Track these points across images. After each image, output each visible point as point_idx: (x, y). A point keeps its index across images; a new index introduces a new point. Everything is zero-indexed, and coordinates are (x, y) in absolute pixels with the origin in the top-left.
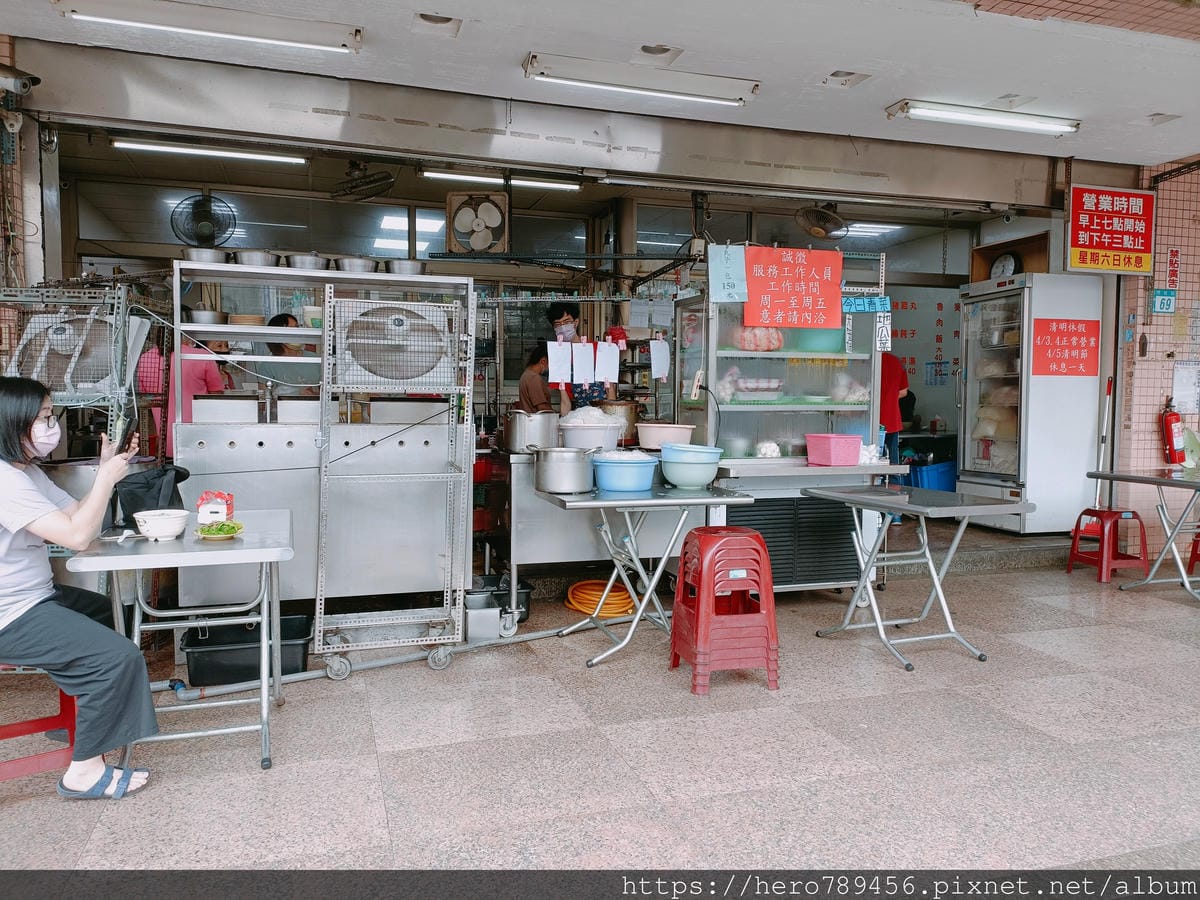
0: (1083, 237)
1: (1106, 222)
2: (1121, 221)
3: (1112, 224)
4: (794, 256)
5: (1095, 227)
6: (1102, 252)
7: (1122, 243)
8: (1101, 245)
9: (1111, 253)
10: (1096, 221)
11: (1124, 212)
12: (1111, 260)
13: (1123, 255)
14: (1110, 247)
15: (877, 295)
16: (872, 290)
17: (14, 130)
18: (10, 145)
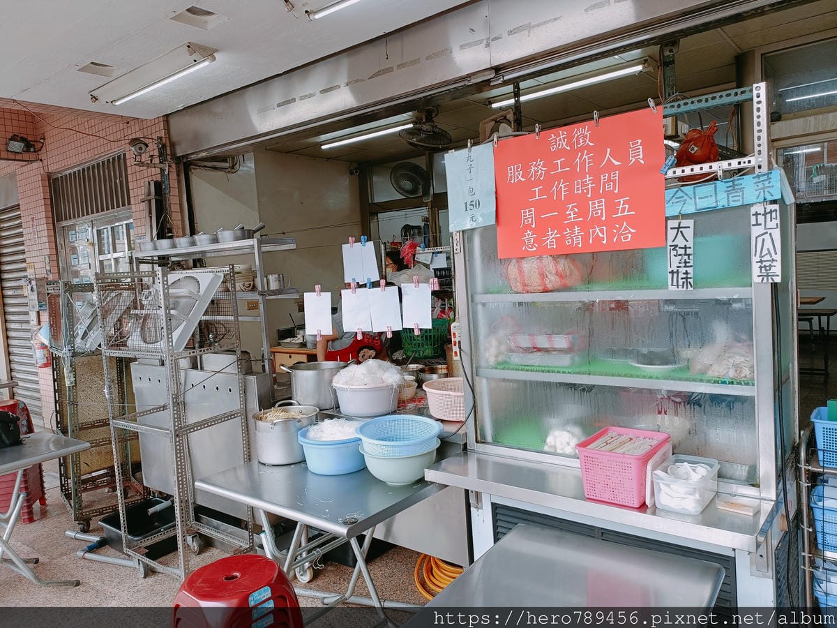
4: (569, 138)
15: (750, 170)
17: (166, 172)
18: (167, 182)
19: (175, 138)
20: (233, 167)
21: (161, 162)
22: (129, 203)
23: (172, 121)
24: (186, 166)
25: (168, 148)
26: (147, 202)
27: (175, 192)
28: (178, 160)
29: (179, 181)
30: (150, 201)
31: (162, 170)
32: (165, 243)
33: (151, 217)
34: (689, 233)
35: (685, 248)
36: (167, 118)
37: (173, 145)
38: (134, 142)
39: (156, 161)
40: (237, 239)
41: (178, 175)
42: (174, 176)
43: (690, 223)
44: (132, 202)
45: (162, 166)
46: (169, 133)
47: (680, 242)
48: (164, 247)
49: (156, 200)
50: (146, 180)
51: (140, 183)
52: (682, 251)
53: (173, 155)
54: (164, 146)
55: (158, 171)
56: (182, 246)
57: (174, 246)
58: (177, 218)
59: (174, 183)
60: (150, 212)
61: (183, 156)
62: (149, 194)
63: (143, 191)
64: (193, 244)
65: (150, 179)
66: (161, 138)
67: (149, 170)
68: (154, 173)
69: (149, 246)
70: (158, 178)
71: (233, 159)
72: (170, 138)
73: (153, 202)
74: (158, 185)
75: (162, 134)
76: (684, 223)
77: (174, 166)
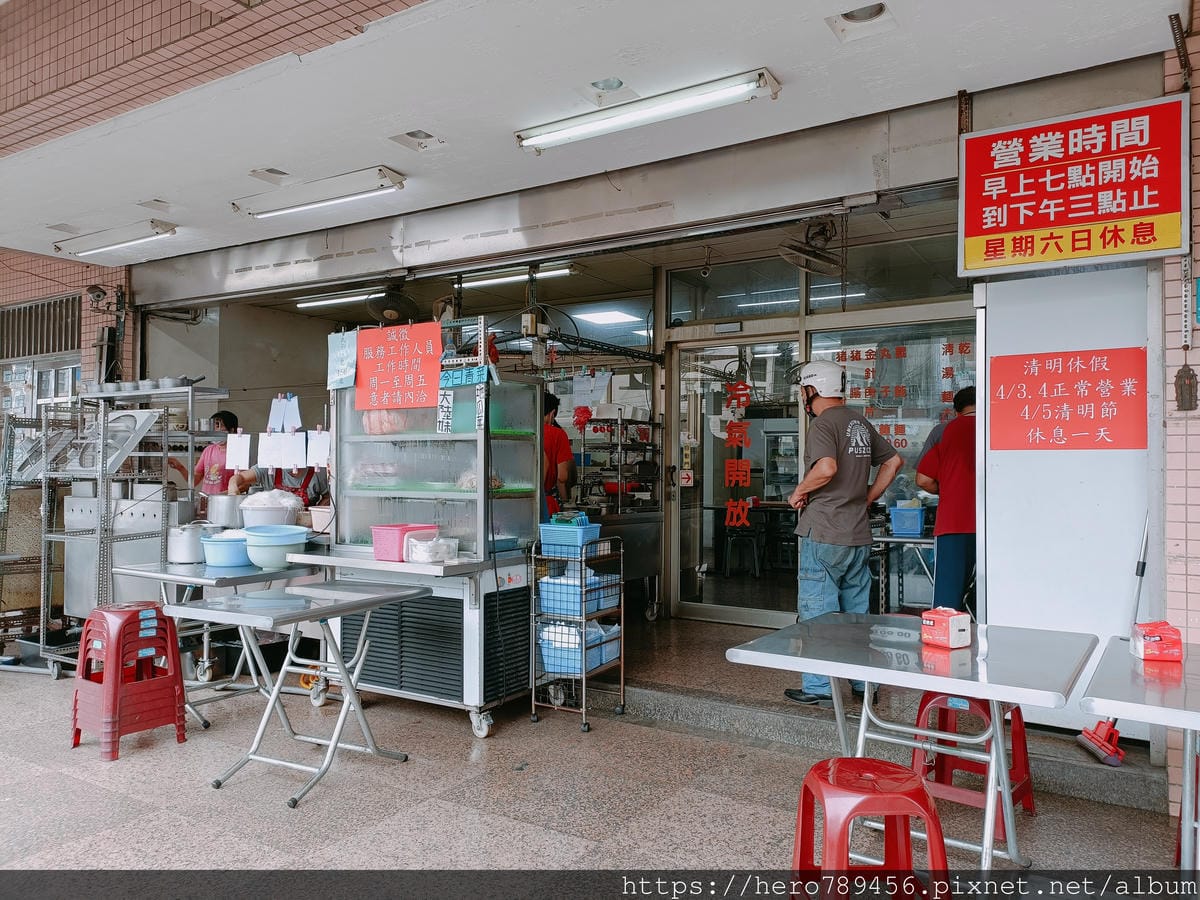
0: (991, 215)
1: (1048, 178)
2: (1088, 168)
3: (1065, 180)
4: (398, 333)
5: (1022, 193)
6: (1039, 234)
7: (1095, 207)
8: (1039, 221)
9: (1065, 232)
10: (1022, 181)
11: (1099, 149)
12: (1066, 243)
13: (1097, 229)
14: (1062, 220)
15: (476, 364)
16: (471, 359)
17: (122, 320)
18: (122, 329)
19: (135, 287)
20: (194, 319)
21: (118, 310)
22: (79, 347)
23: (135, 271)
24: (143, 315)
25: (127, 297)
26: (98, 348)
27: (128, 339)
28: (136, 309)
29: (135, 329)
30: (101, 347)
31: (118, 317)
32: (111, 386)
33: (101, 363)
34: (450, 399)
35: (448, 407)
36: (129, 268)
37: (133, 294)
38: (93, 289)
39: (113, 308)
40: (177, 386)
41: (134, 324)
42: (129, 324)
43: (451, 393)
44: (83, 344)
45: (118, 313)
46: (130, 282)
47: (445, 404)
48: (110, 389)
49: (109, 347)
50: (100, 325)
51: (93, 328)
52: (446, 410)
53: (132, 304)
54: (123, 294)
55: (114, 317)
56: (127, 389)
57: (119, 390)
58: (127, 364)
59: (129, 331)
60: (101, 358)
61: (142, 306)
62: (102, 340)
63: (96, 336)
64: (137, 388)
65: (105, 325)
66: (121, 286)
67: (105, 316)
68: (110, 320)
69: (95, 387)
70: (114, 325)
71: (196, 312)
72: (130, 287)
73: (105, 348)
74: (112, 332)
75: (123, 282)
76: (448, 392)
77: (131, 314)
